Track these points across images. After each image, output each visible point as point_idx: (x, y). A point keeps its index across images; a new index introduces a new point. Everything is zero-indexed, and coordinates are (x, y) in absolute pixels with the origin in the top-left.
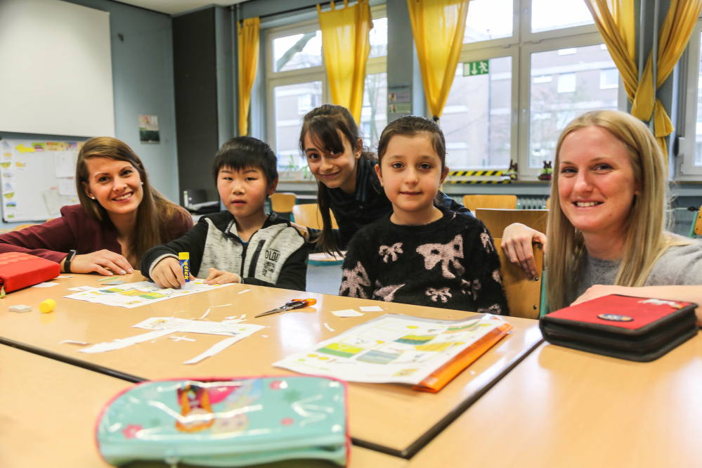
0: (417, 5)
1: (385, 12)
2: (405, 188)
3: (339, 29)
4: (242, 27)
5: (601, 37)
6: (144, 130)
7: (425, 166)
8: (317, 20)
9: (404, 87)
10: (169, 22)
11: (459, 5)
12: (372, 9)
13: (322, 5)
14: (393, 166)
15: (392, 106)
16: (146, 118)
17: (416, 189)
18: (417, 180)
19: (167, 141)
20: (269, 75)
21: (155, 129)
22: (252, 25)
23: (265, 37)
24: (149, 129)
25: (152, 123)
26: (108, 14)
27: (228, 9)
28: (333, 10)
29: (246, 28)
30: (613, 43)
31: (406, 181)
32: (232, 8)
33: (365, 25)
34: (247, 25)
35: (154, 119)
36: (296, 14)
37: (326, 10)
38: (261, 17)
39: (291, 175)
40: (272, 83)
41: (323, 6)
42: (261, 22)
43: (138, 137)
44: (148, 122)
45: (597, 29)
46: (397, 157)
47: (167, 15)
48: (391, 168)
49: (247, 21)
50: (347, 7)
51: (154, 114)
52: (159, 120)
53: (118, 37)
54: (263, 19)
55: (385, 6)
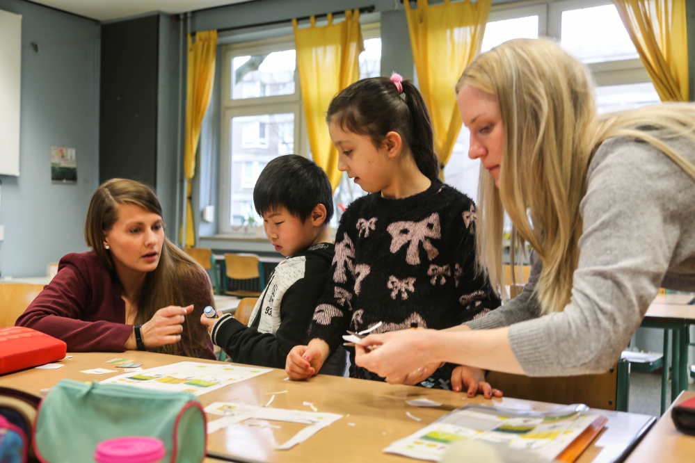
0: (420, 26)
1: (379, 32)
3: (320, 50)
4: (194, 41)
5: (647, 74)
6: (57, 167)
8: (292, 37)
10: (98, 30)
11: (473, 28)
12: (363, 27)
13: (299, 20)
16: (61, 150)
19: (86, 181)
20: (225, 103)
21: (72, 165)
22: (208, 40)
23: (222, 54)
24: (64, 164)
25: (69, 158)
26: (20, 17)
27: (175, 18)
28: (313, 27)
29: (199, 44)
30: (662, 82)
32: (182, 17)
33: (353, 47)
34: (201, 40)
35: (71, 153)
36: (265, 29)
37: (304, 26)
38: (219, 31)
39: (250, 231)
40: (228, 113)
41: (300, 22)
42: (219, 36)
43: (49, 174)
44: (63, 156)
45: (641, 64)
47: (96, 22)
49: (201, 35)
50: (330, 24)
51: (71, 146)
52: (77, 154)
53: (30, 47)
54: (221, 33)
55: (378, 25)
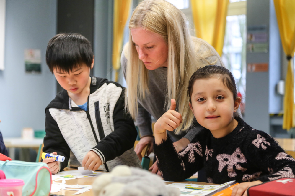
2: (207, 114)
7: (220, 98)
9: (262, 29)
14: (198, 100)
15: (250, 46)
17: (215, 114)
18: (215, 107)
31: (207, 109)
46: (200, 94)
48: (197, 102)
